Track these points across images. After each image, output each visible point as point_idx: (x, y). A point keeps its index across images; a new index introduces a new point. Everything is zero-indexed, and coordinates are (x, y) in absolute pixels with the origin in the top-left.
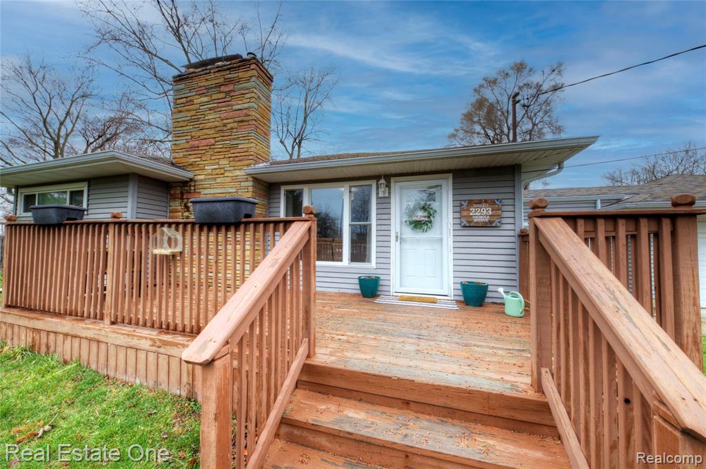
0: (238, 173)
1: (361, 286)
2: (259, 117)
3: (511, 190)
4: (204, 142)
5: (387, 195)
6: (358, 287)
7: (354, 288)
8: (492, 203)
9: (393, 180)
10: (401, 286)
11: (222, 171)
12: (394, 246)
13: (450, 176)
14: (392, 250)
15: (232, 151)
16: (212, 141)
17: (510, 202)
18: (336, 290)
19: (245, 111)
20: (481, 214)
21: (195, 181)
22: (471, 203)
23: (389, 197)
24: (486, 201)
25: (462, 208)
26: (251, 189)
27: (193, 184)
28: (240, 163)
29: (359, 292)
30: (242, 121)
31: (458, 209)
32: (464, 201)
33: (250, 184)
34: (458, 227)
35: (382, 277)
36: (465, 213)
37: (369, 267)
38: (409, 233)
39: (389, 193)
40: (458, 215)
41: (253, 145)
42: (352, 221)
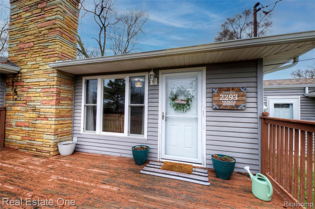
0: (47, 67)
1: (134, 154)
2: (65, 26)
3: (254, 79)
4: (27, 45)
5: (156, 84)
6: (131, 152)
7: (129, 155)
8: (238, 90)
9: (160, 72)
10: (166, 154)
11: (38, 66)
12: (161, 123)
13: (204, 69)
14: (159, 126)
15: (44, 51)
16: (32, 44)
17: (253, 90)
18: (119, 155)
19: (53, 21)
20: (229, 99)
21: (21, 73)
22: (221, 90)
23: (158, 85)
24: (233, 89)
25: (213, 94)
26: (56, 79)
27: (20, 75)
28: (49, 60)
29: (132, 156)
30: (51, 29)
31: (210, 95)
32: (216, 88)
33: (55, 75)
34: (210, 109)
35: (150, 146)
36: (216, 98)
37: (142, 139)
38: (173, 113)
39: (158, 82)
40: (210, 100)
41: (58, 46)
42: (131, 103)
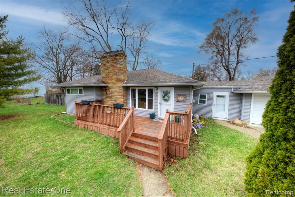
0: (119, 85)
1: (150, 116)
2: (123, 69)
3: (189, 92)
4: (110, 76)
5: (157, 92)
6: (149, 115)
7: (149, 116)
9: (159, 87)
10: (161, 116)
11: (115, 84)
12: (159, 105)
13: (174, 87)
14: (159, 107)
15: (117, 79)
16: (112, 76)
17: (189, 95)
18: (144, 116)
19: (120, 68)
20: (181, 98)
21: (108, 86)
22: (178, 95)
23: (158, 92)
24: (182, 95)
26: (122, 90)
27: (108, 87)
28: (119, 82)
29: (150, 117)
30: (119, 71)
31: (175, 97)
32: (177, 94)
33: (122, 88)
34: (175, 101)
35: (155, 113)
36: (177, 98)
37: (152, 111)
38: (163, 102)
39: (158, 91)
40: (175, 98)
41: (122, 78)
42: (149, 98)
